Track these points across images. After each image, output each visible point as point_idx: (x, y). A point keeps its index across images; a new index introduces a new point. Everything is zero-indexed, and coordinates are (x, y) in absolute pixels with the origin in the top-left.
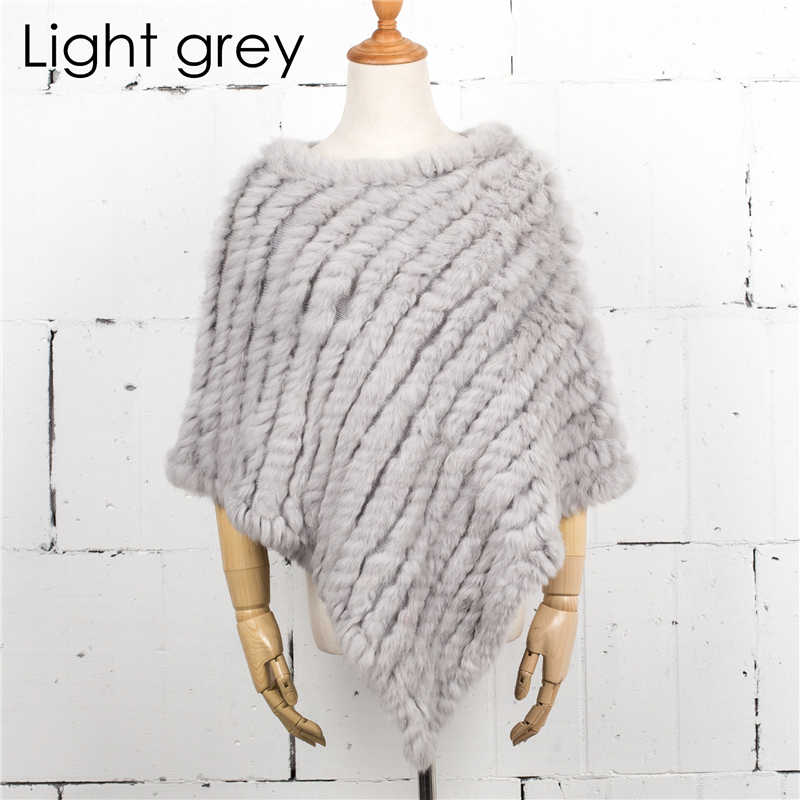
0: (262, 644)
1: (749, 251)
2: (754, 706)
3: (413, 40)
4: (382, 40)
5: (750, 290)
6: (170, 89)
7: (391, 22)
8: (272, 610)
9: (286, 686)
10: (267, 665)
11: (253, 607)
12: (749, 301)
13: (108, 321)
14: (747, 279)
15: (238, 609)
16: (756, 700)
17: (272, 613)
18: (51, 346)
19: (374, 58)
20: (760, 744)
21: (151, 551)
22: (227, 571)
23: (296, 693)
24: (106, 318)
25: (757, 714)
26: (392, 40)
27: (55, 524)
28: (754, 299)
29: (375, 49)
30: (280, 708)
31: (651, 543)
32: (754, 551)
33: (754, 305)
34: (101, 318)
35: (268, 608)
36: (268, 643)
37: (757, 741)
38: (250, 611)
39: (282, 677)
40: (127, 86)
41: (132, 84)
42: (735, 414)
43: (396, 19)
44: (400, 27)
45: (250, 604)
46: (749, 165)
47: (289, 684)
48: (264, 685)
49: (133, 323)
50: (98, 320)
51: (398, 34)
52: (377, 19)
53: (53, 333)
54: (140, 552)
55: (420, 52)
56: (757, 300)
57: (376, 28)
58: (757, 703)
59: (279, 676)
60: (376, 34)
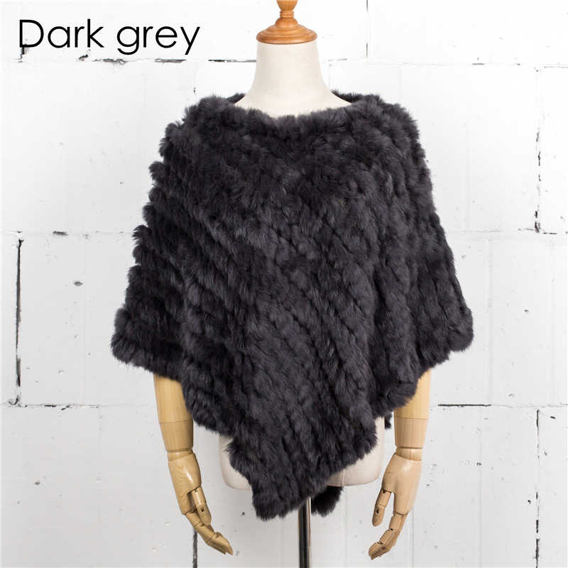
0: (186, 479)
1: (537, 191)
2: (536, 526)
3: (306, 27)
4: (283, 26)
5: (538, 220)
6: (112, 61)
7: (289, 12)
8: (194, 452)
9: (203, 511)
10: (190, 494)
11: (180, 451)
12: (537, 228)
13: (62, 234)
14: (536, 213)
15: (169, 451)
16: (537, 521)
17: (194, 455)
18: (19, 251)
19: (275, 39)
20: (539, 553)
21: (92, 406)
22: (161, 423)
23: (210, 515)
24: (61, 231)
25: (537, 531)
26: (291, 26)
27: (19, 385)
28: (541, 226)
29: (277, 33)
30: (199, 526)
31: (462, 405)
32: (538, 412)
33: (541, 232)
34: (57, 231)
35: (192, 451)
36: (190, 478)
37: (537, 551)
38: (178, 453)
39: (200, 504)
40: (80, 58)
41: (84, 57)
42: (526, 311)
43: (294, 10)
44: (296, 17)
45: (177, 448)
46: (539, 129)
47: (205, 509)
48: (187, 509)
49: (81, 235)
50: (55, 232)
51: (295, 21)
52: (280, 10)
53: (20, 241)
54: (83, 407)
55: (311, 35)
56: (543, 227)
57: (279, 17)
58: (537, 524)
59: (198, 503)
60: (278, 22)
